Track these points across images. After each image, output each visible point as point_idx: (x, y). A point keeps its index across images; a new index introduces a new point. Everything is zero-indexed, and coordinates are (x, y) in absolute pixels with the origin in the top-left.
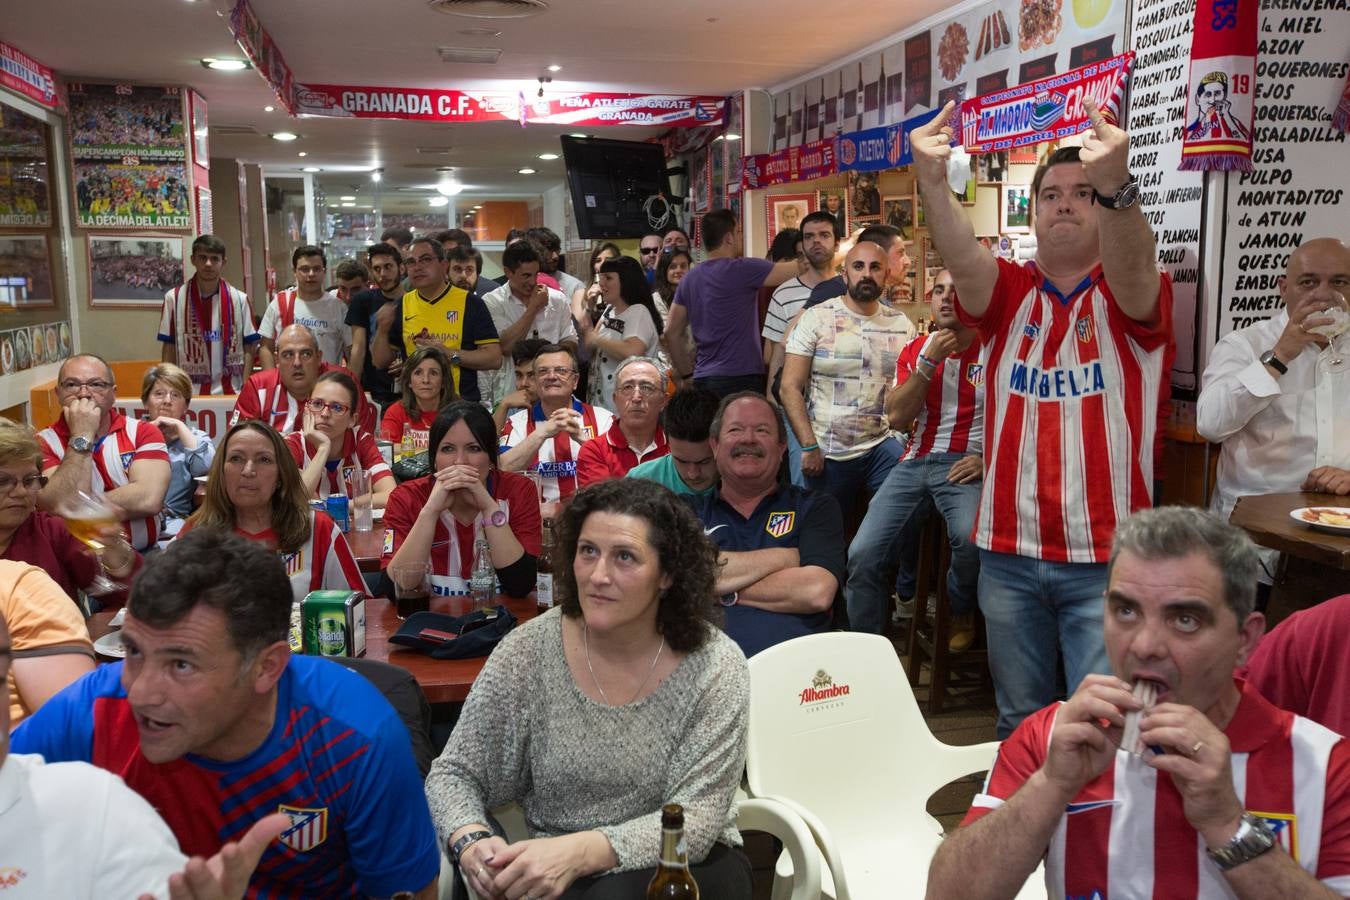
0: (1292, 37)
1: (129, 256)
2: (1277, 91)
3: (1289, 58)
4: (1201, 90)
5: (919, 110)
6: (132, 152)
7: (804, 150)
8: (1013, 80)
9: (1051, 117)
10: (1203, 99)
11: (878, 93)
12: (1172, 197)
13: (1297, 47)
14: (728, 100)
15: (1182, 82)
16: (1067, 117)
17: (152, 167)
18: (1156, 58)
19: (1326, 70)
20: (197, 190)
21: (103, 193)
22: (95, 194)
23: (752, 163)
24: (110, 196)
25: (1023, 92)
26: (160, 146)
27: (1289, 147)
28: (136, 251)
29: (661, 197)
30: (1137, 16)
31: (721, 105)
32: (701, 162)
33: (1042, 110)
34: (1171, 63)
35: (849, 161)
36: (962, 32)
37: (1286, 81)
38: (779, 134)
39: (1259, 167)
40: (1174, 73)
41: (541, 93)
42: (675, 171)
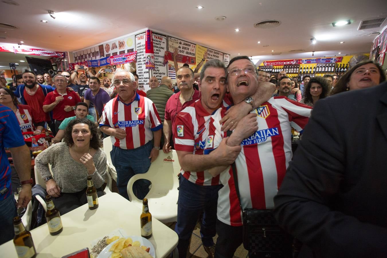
0: (158, 52)
2: (156, 59)
3: (157, 55)
4: (147, 58)
5: (102, 57)
7: (81, 63)
8: (118, 54)
9: (125, 60)
10: (148, 59)
11: (95, 54)
12: (145, 73)
13: (158, 53)
14: (64, 53)
15: (144, 56)
16: (128, 60)
18: (140, 52)
19: (162, 57)
23: (71, 65)
25: (121, 55)
27: (159, 66)
29: (52, 70)
30: (137, 46)
31: (63, 54)
32: (60, 64)
33: (124, 59)
34: (142, 53)
35: (90, 65)
36: (109, 45)
37: (157, 58)
38: (76, 60)
39: (156, 69)
40: (143, 55)
41: (19, 47)
42: (54, 65)
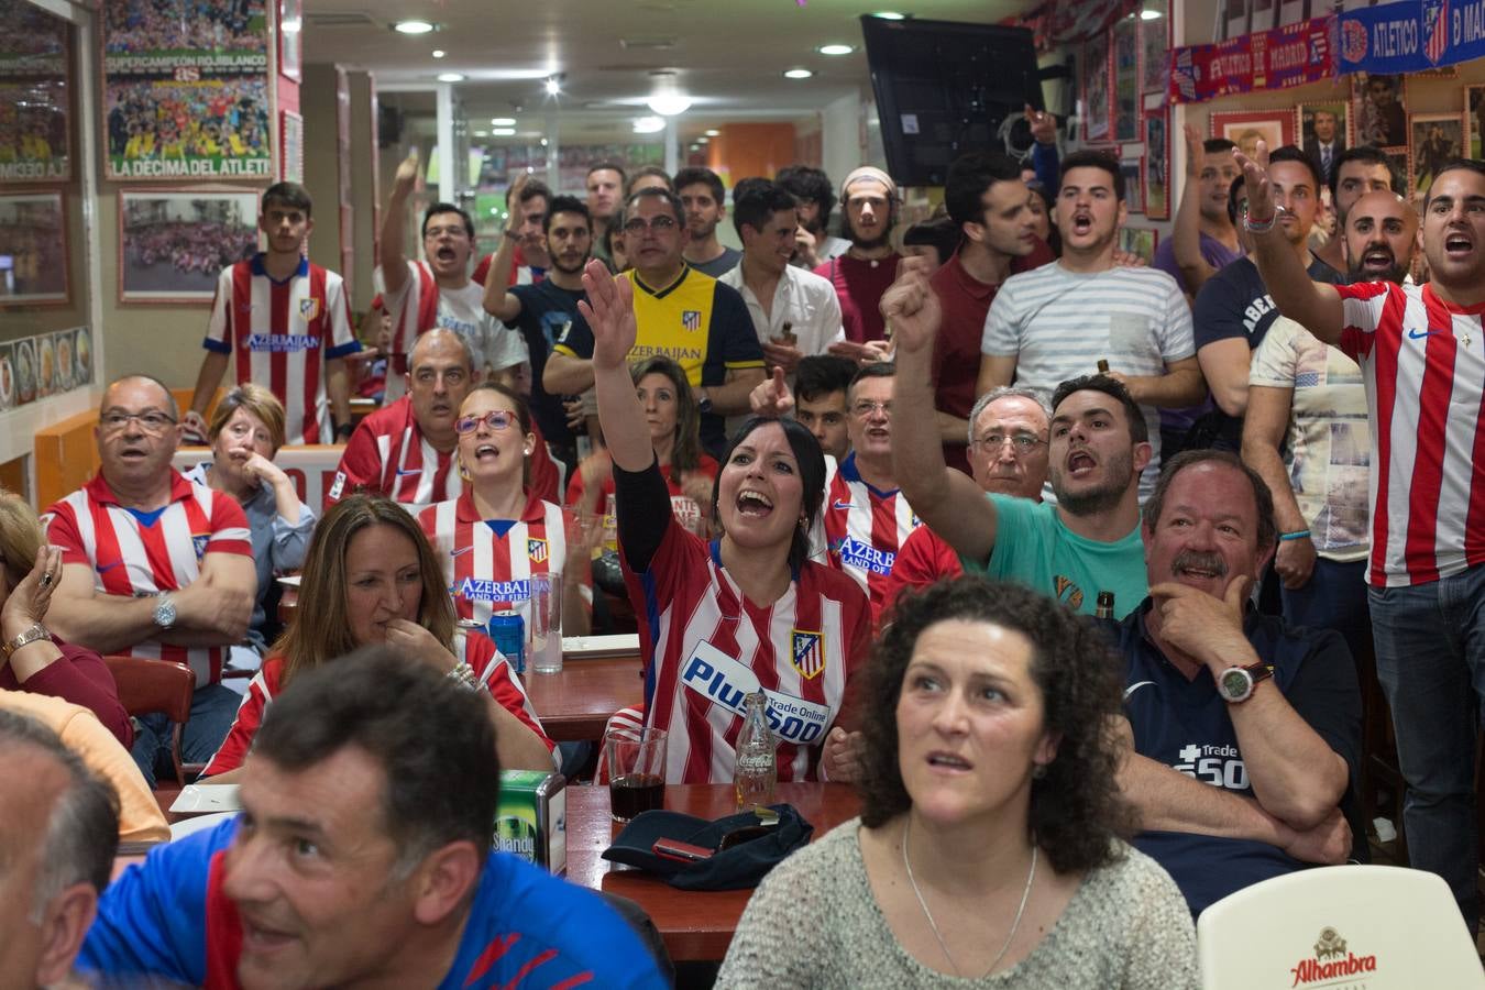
1: (179, 223)
6: (190, 61)
7: (1276, 38)
17: (218, 83)
20: (282, 115)
21: (144, 126)
22: (134, 127)
23: (1185, 59)
24: (156, 129)
26: (231, 50)
28: (189, 214)
35: (1354, 55)
42: (1050, 73)
